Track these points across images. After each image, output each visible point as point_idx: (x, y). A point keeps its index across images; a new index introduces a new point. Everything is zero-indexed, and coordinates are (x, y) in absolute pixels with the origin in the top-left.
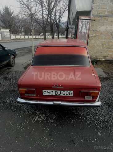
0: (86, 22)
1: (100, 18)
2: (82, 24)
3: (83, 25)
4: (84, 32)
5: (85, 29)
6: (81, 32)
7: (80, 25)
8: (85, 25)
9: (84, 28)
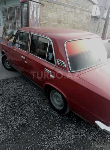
0: (36, 5)
1: (47, 3)
2: (32, 8)
3: (34, 9)
4: (36, 18)
5: (36, 14)
6: (33, 18)
7: (31, 8)
8: (36, 9)
9: (35, 12)
